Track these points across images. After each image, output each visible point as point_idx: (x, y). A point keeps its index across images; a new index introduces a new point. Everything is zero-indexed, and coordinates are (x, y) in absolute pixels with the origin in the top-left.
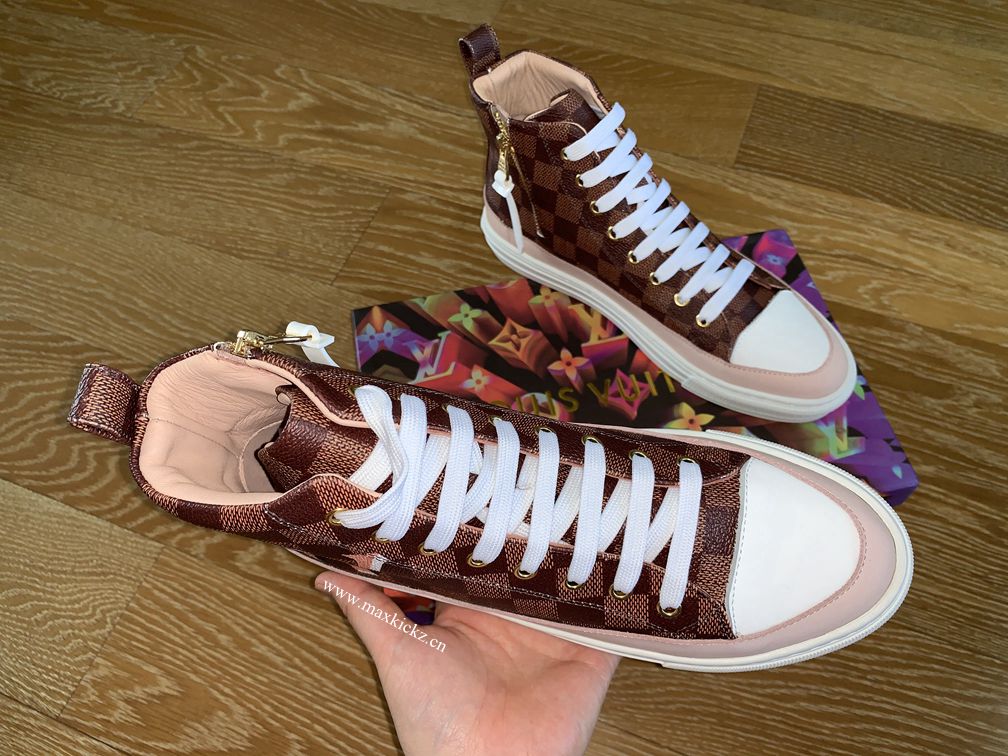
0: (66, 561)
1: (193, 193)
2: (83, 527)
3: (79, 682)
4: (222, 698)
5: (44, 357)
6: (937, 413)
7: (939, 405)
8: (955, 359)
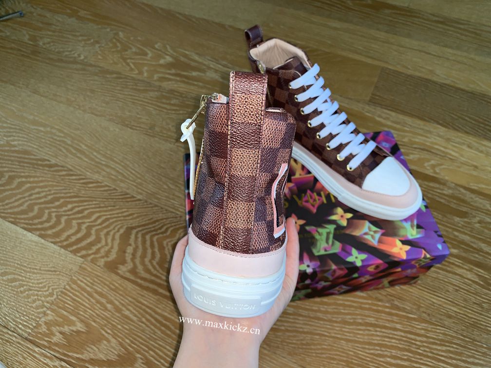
0: (37, 264)
1: (112, 98)
2: (46, 248)
3: (38, 321)
4: (106, 335)
5: (35, 168)
6: (460, 225)
7: (461, 221)
8: (470, 200)
